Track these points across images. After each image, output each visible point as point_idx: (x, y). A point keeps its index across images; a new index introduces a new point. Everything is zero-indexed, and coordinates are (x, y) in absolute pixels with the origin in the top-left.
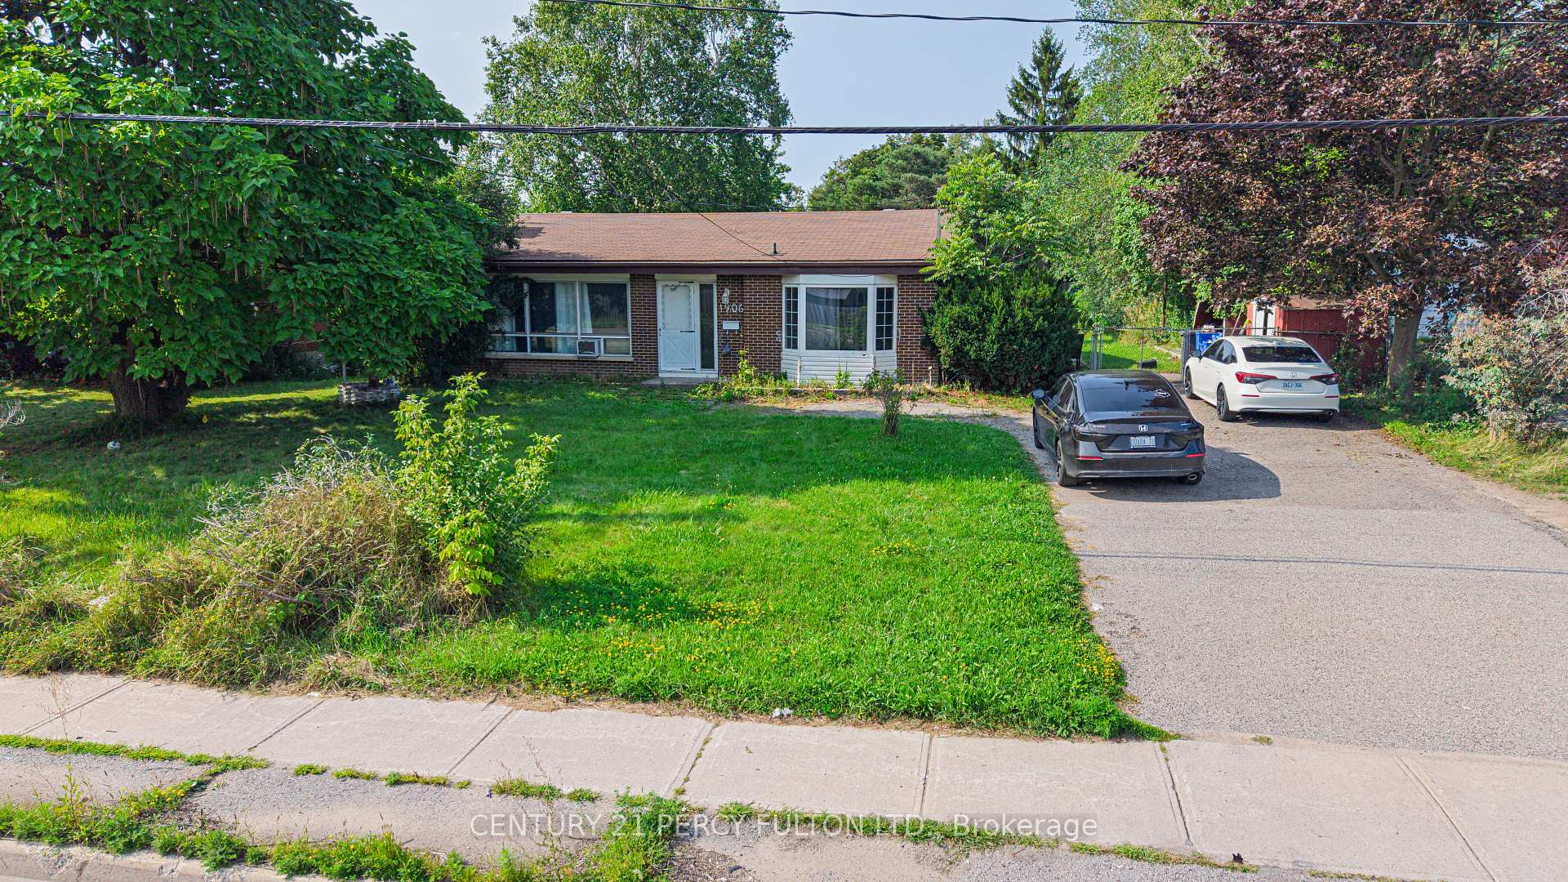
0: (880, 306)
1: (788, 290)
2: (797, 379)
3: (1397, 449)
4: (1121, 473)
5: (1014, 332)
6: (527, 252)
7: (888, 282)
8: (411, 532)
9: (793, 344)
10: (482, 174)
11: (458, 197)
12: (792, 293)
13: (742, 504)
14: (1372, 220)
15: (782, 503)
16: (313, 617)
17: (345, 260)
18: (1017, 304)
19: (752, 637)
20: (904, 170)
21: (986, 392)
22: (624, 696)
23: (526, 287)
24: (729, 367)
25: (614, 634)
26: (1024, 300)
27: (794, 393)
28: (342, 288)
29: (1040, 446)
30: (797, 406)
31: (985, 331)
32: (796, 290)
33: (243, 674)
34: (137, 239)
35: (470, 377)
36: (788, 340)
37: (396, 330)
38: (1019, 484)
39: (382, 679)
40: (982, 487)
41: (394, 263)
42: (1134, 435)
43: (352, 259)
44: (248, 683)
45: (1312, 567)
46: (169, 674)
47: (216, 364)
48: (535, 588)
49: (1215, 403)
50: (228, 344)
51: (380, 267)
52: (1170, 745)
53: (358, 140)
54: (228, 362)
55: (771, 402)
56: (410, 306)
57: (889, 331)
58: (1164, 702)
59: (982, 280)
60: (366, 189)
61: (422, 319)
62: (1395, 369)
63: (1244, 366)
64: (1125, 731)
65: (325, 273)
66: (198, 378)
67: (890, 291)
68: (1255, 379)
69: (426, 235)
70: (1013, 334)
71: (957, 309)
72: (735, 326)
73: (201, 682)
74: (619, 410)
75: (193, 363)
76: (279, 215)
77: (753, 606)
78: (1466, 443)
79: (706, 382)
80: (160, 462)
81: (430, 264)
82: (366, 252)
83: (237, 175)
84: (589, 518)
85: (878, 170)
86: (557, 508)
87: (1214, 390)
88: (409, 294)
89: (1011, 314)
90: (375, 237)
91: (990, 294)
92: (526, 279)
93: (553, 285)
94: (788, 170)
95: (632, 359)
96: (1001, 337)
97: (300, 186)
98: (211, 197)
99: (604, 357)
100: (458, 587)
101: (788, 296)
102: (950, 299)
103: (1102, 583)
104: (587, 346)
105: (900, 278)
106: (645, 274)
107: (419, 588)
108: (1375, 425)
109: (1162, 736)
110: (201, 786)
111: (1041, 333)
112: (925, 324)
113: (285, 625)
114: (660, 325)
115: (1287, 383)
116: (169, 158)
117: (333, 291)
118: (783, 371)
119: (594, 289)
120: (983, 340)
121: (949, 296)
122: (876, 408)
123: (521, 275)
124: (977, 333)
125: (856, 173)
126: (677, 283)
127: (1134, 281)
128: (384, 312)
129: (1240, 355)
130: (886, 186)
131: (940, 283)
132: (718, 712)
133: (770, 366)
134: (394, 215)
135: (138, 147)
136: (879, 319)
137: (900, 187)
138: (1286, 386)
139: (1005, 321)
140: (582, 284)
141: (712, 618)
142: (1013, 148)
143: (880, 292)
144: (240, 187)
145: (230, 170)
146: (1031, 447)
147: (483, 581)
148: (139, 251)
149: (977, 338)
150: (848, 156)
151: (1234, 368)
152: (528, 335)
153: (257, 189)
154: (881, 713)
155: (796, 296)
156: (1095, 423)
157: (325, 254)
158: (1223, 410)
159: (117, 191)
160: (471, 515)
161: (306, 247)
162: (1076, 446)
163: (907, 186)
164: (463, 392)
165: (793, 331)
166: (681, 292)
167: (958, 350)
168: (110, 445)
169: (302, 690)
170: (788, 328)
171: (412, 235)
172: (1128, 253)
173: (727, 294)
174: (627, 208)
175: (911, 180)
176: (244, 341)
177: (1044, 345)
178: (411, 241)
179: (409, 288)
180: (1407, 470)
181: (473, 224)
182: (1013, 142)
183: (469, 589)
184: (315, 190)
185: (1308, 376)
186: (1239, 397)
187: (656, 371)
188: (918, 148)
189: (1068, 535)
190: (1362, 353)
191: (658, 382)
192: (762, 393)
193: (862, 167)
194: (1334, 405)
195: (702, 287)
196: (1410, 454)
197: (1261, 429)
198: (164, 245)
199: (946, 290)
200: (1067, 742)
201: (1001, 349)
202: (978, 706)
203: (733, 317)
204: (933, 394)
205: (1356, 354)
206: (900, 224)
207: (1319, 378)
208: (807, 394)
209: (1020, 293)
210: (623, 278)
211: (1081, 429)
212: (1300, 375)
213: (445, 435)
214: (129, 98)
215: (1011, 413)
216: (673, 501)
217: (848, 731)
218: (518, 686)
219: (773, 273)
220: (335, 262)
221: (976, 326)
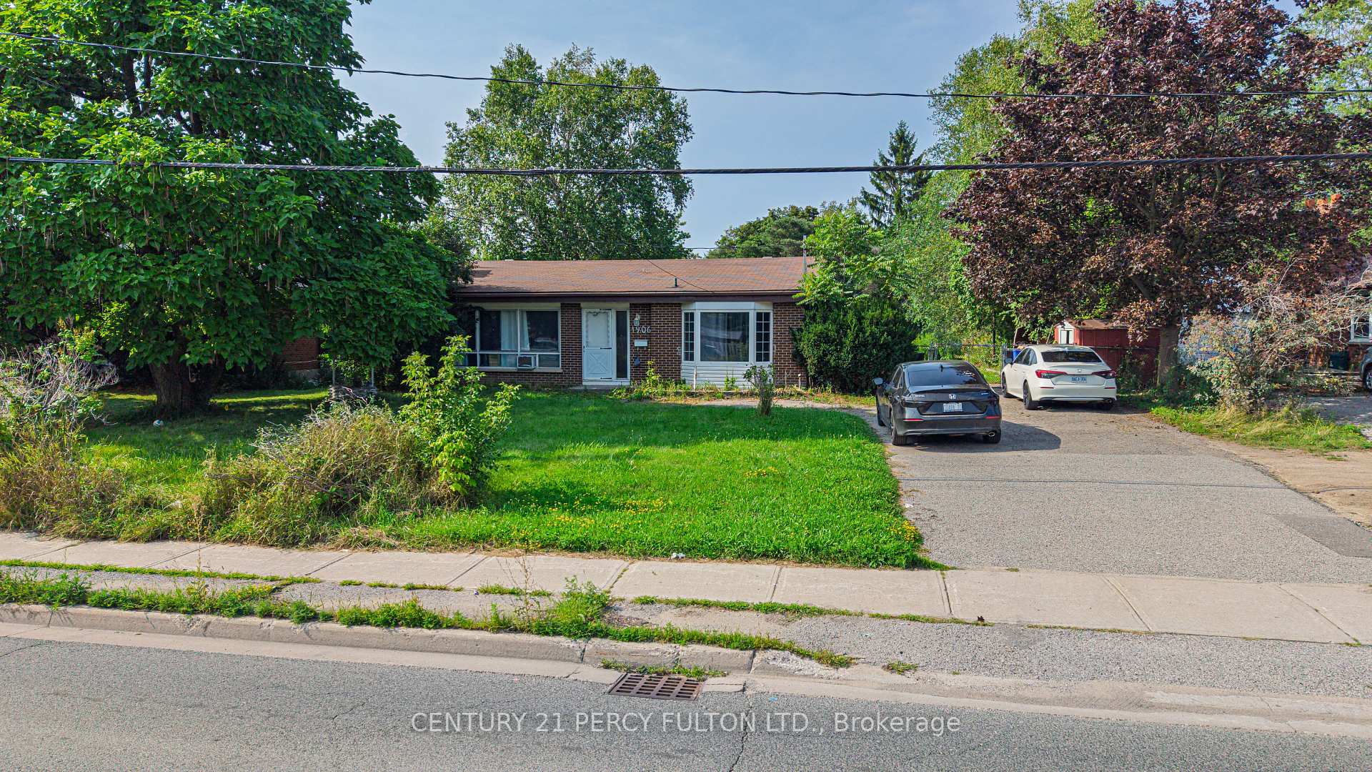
0: (759, 327)
1: (686, 314)
2: (694, 384)
3: (1157, 424)
4: (937, 431)
5: (865, 344)
6: (479, 287)
7: (765, 308)
8: (412, 448)
9: (690, 357)
10: (445, 225)
11: (428, 242)
12: (690, 316)
13: (649, 450)
14: (1128, 249)
15: (680, 451)
16: (340, 504)
17: (347, 279)
18: (866, 323)
19: (658, 519)
20: (784, 236)
21: (844, 394)
22: (567, 548)
23: (477, 314)
24: (640, 374)
25: (558, 517)
26: (872, 320)
27: (691, 395)
28: (344, 299)
29: (882, 424)
30: (691, 402)
31: (841, 344)
32: (692, 314)
33: (294, 537)
34: (200, 256)
35: (460, 338)
36: (686, 354)
37: (383, 334)
38: (862, 441)
39: (392, 542)
40: (832, 442)
41: (383, 282)
42: (947, 402)
43: (352, 278)
44: (297, 543)
45: (1071, 485)
46: (240, 539)
47: (249, 353)
48: (496, 494)
49: (1021, 396)
50: (258, 339)
51: (372, 284)
52: (948, 573)
53: (359, 191)
54: (256, 353)
55: (672, 400)
56: (395, 315)
57: (767, 346)
58: (948, 552)
59: (840, 305)
60: (362, 227)
61: (403, 326)
62: (1162, 371)
63: (1042, 365)
64: (915, 564)
65: (332, 287)
66: (235, 364)
67: (767, 315)
68: (1050, 375)
69: (407, 263)
70: (864, 346)
71: (820, 328)
72: (644, 343)
73: (264, 543)
74: (551, 403)
75: (232, 353)
76: (301, 243)
77: (658, 502)
78: (1208, 417)
79: (620, 387)
80: (198, 431)
81: (410, 284)
82: (362, 273)
83: (275, 211)
84: (533, 458)
85: (762, 237)
86: (510, 454)
87: (1021, 387)
88: (394, 305)
89: (862, 330)
90: (369, 263)
91: (845, 315)
92: (478, 308)
93: (498, 313)
94: (688, 236)
95: (561, 371)
96: (854, 348)
97: (315, 224)
98: (256, 226)
99: (538, 369)
100: (445, 487)
101: (686, 319)
102: (815, 321)
103: (915, 494)
104: (525, 360)
105: (775, 305)
106: (573, 302)
107: (415, 488)
108: (1146, 411)
109: (942, 568)
110: (278, 589)
111: (886, 345)
112: (796, 340)
113: (322, 506)
114: (584, 344)
115: (1075, 378)
116: (227, 198)
117: (337, 302)
118: (682, 378)
119: (531, 315)
120: (841, 351)
121: (813, 318)
122: (755, 403)
123: (474, 304)
124: (836, 345)
125: (743, 239)
126: (598, 310)
127: (969, 317)
128: (374, 319)
129: (1040, 358)
130: (769, 249)
131: (807, 307)
132: (632, 555)
133: (671, 374)
134: (382, 247)
135: (206, 189)
136: (759, 337)
137: (780, 250)
138: (1074, 380)
139: (857, 336)
140: (522, 311)
141: (628, 509)
142: (874, 219)
143: (759, 316)
144: (277, 219)
145: (270, 207)
146: (876, 425)
147: (461, 482)
148: (201, 265)
149: (836, 350)
150: (736, 226)
151: (1034, 368)
152: (478, 352)
153: (290, 221)
154: (747, 555)
155: (692, 319)
156: (917, 393)
157: (332, 274)
158: (1027, 401)
159: (188, 220)
160: (455, 433)
161: (319, 267)
162: (903, 411)
163: (786, 249)
164: (455, 348)
165: (690, 346)
166: (601, 317)
167: (820, 359)
168: (156, 422)
169: (337, 548)
170: (686, 344)
171: (396, 263)
172: (962, 293)
173: (638, 318)
174: (557, 257)
175: (790, 244)
176: (270, 337)
177: (888, 355)
178: (396, 266)
179: (394, 301)
180: (1160, 435)
181: (441, 262)
182: (875, 215)
183: (453, 488)
184: (326, 227)
185: (1090, 371)
186: (1039, 388)
187: (581, 381)
188: (795, 219)
189: (894, 469)
190: (1143, 363)
191: (582, 388)
192: (665, 394)
193: (748, 234)
194: (1112, 394)
195: (618, 313)
196: (1167, 426)
197: (1057, 414)
198: (219, 260)
199: (812, 313)
200: (877, 571)
201: (854, 358)
202: (815, 549)
203: (642, 337)
204: (801, 395)
205: (1138, 363)
206: (775, 267)
207: (1099, 374)
208: (701, 395)
209: (869, 314)
210: (555, 306)
211: (907, 398)
212: (1085, 371)
213: (438, 379)
214: (202, 153)
215: (863, 407)
216: (596, 449)
217: (724, 565)
218: (491, 544)
219: (674, 301)
220: (339, 280)
221: (834, 340)
